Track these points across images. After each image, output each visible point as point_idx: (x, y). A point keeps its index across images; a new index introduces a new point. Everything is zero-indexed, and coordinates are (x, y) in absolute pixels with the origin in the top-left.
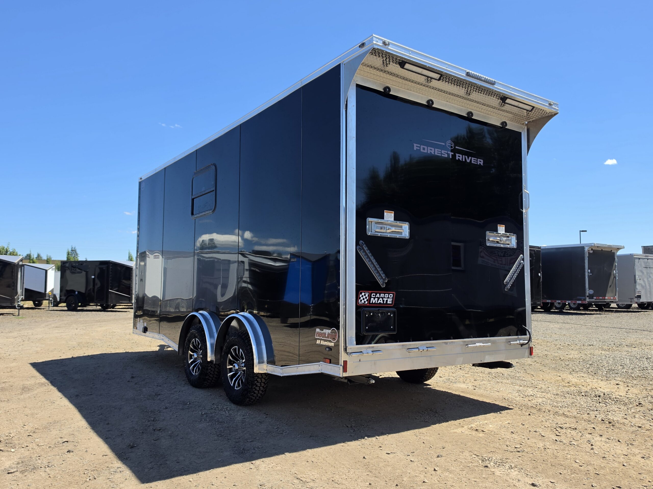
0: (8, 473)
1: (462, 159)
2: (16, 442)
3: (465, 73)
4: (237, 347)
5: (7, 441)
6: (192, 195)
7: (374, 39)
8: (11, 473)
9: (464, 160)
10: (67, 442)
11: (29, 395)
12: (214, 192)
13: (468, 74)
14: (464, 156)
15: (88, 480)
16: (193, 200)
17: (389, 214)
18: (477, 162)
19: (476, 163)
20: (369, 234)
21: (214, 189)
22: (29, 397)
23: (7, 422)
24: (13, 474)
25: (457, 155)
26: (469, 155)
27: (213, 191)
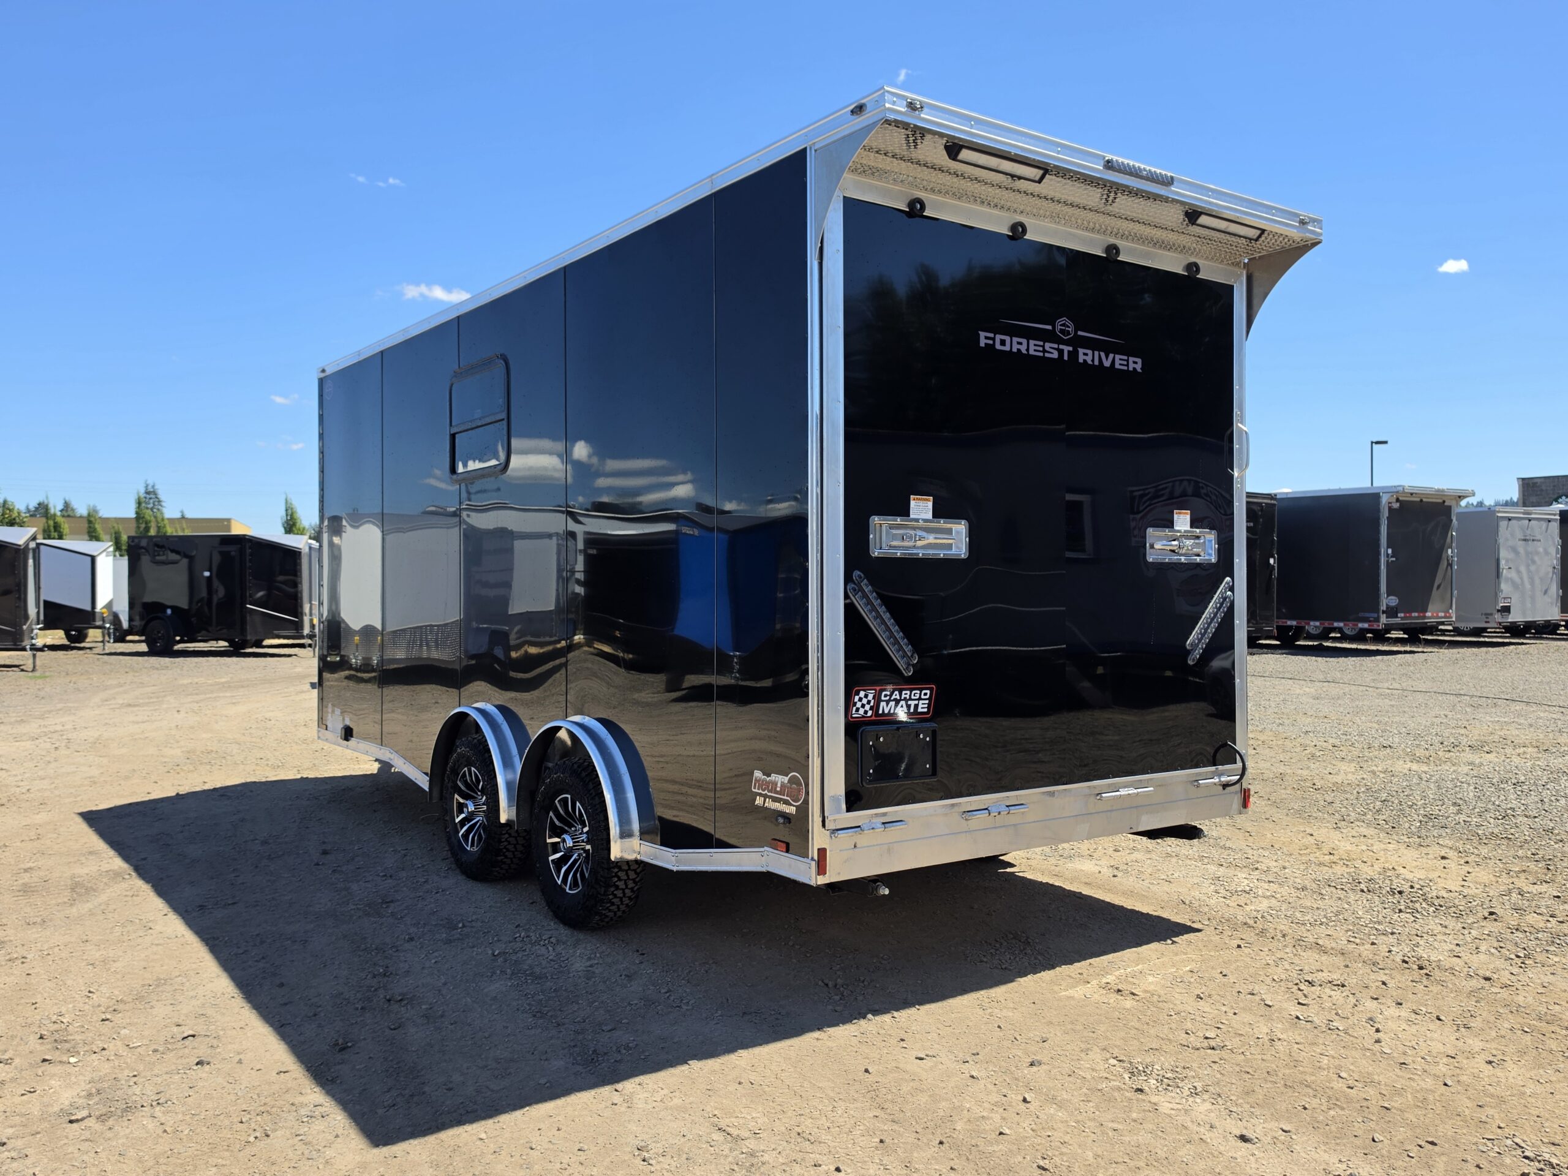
0: (71, 1122)
1: (1093, 361)
2: (78, 1037)
3: (1102, 163)
4: (569, 796)
5: (56, 1036)
6: (451, 425)
7: (887, 97)
8: (77, 1121)
9: (1096, 363)
10: (193, 1036)
11: (89, 905)
12: (505, 422)
13: (1109, 165)
14: (1096, 353)
15: (252, 1139)
16: (453, 437)
17: (921, 503)
18: (1127, 365)
19: (1126, 368)
20: (876, 553)
21: (504, 415)
22: (91, 913)
23: (49, 984)
24: (82, 1124)
25: (1081, 351)
26: (1108, 349)
27: (503, 420)
